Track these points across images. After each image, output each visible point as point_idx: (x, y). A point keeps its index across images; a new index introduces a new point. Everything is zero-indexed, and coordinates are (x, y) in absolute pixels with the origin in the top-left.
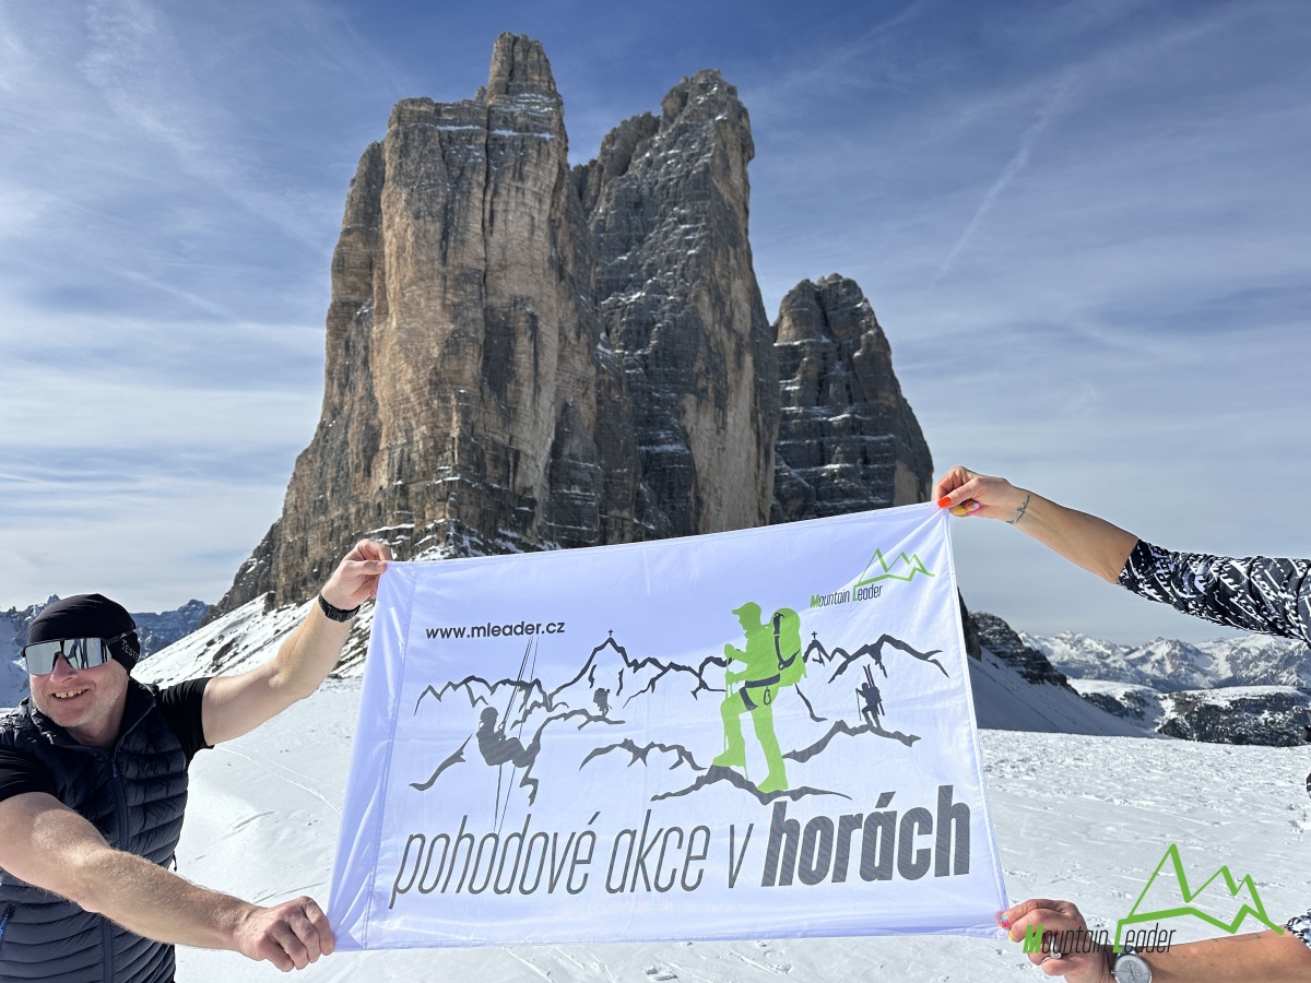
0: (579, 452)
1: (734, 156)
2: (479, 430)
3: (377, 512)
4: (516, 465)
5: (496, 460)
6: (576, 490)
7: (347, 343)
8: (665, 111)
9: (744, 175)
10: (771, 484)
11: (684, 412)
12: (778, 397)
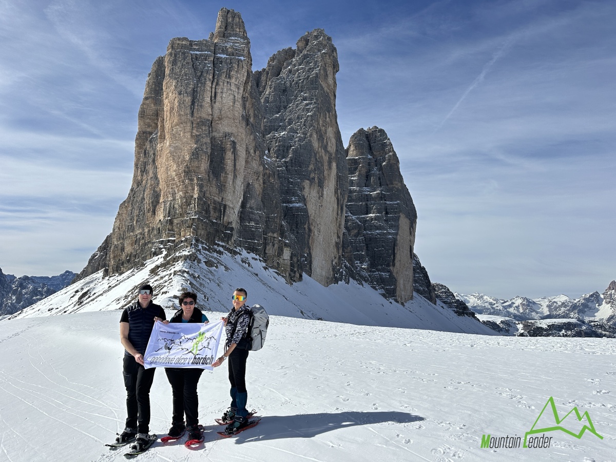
0: (254, 206)
1: (330, 70)
2: (208, 195)
3: (158, 232)
4: (224, 212)
5: (215, 209)
6: (253, 224)
7: (145, 151)
8: (298, 47)
9: (334, 79)
10: (343, 223)
11: (304, 188)
12: (347, 182)
